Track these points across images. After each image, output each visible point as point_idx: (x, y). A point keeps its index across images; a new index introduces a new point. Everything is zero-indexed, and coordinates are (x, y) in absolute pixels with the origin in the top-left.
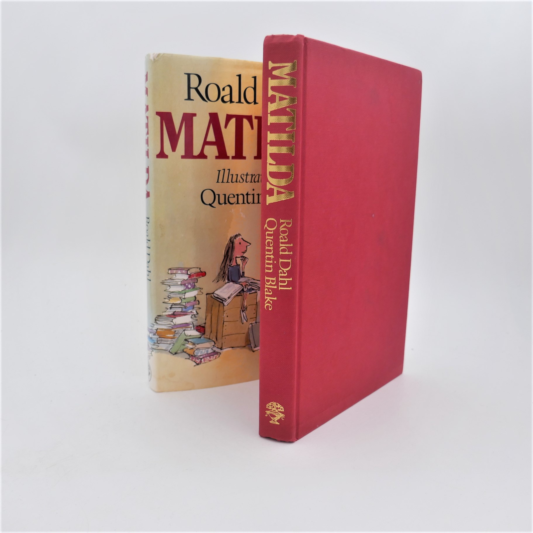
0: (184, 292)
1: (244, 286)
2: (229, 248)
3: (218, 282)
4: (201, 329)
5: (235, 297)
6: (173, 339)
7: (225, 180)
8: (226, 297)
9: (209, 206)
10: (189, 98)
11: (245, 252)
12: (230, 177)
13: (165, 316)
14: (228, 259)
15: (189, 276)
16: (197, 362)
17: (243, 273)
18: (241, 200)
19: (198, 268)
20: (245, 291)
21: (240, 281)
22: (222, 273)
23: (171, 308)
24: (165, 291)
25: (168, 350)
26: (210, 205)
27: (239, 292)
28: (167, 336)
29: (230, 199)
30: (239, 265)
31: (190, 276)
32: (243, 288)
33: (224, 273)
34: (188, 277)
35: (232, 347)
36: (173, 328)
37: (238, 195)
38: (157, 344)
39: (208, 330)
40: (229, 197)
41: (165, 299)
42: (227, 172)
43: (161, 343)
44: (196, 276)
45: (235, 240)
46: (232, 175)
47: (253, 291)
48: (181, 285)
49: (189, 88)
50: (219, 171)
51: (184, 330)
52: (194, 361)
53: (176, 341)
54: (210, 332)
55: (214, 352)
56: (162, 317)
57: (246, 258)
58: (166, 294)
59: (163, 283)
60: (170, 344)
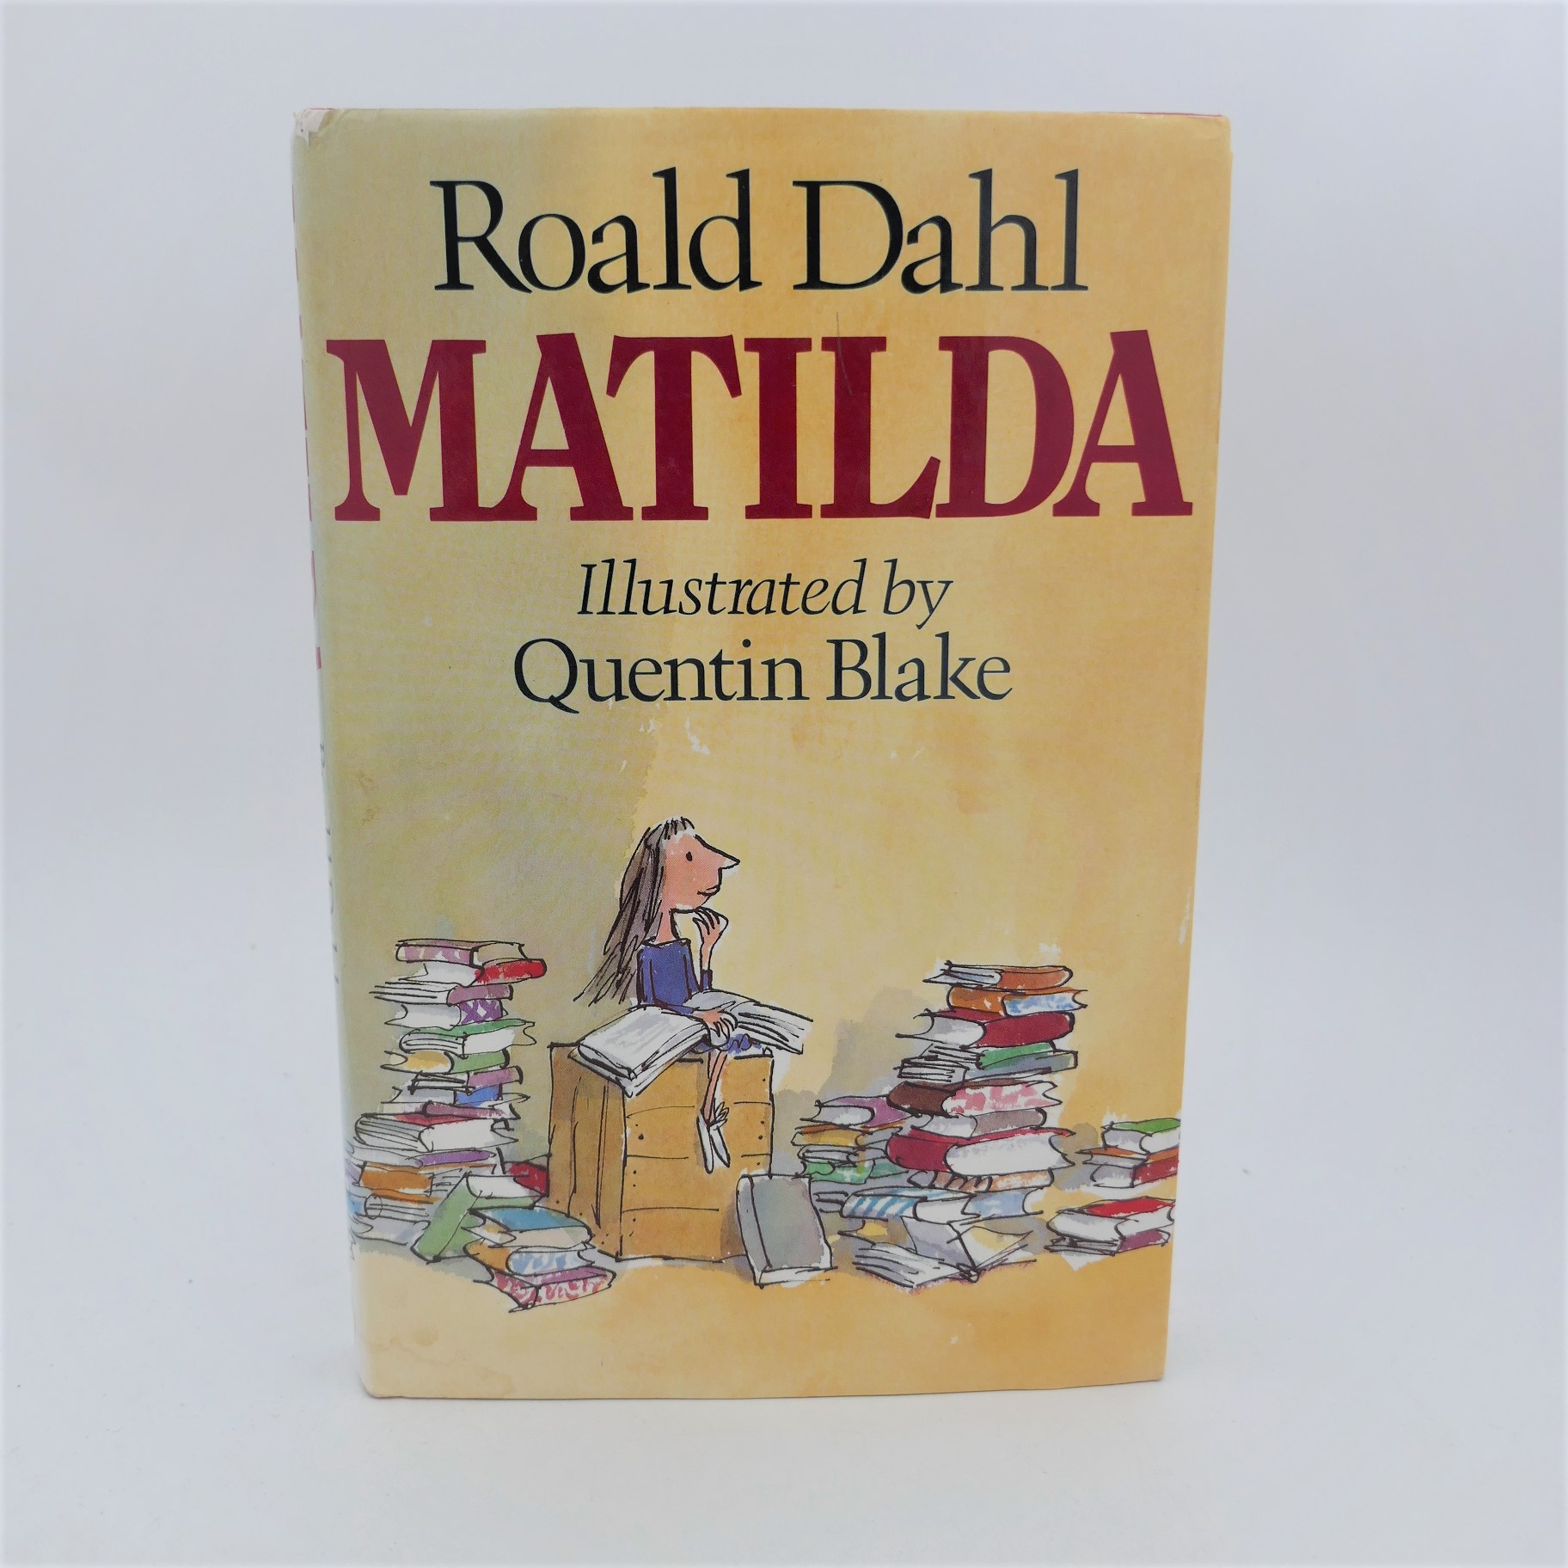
0: (459, 1031)
1: (710, 1026)
2: (641, 872)
3: (596, 1001)
4: (533, 1175)
5: (671, 1064)
6: (424, 1206)
7: (617, 603)
8: (634, 1062)
9: (549, 705)
10: (454, 281)
11: (714, 893)
12: (639, 590)
13: (392, 1118)
14: (639, 914)
15: (476, 973)
16: (521, 1297)
17: (708, 974)
18: (688, 684)
19: (512, 944)
20: (718, 1047)
21: (690, 1004)
22: (613, 968)
23: (412, 1089)
24: (386, 1023)
25: (410, 1245)
26: (555, 701)
27: (691, 1049)
28: (401, 1190)
29: (637, 677)
30: (688, 942)
31: (482, 973)
32: (705, 1032)
33: (622, 969)
34: (474, 977)
35: (666, 1258)
36: (422, 1165)
37: (674, 664)
38: (366, 1220)
39: (560, 1179)
40: (633, 673)
41: (390, 1053)
42: (622, 572)
43: (379, 1216)
44: (506, 975)
45: (664, 841)
46: (648, 583)
47: (753, 1050)
48: (449, 1005)
49: (452, 240)
50: (590, 568)
51: (467, 1176)
52: (510, 1295)
53: (439, 1214)
54: (567, 1189)
55: (587, 1266)
56: (379, 1121)
57: (717, 915)
58: (393, 1037)
59: (379, 995)
60: (415, 1222)
